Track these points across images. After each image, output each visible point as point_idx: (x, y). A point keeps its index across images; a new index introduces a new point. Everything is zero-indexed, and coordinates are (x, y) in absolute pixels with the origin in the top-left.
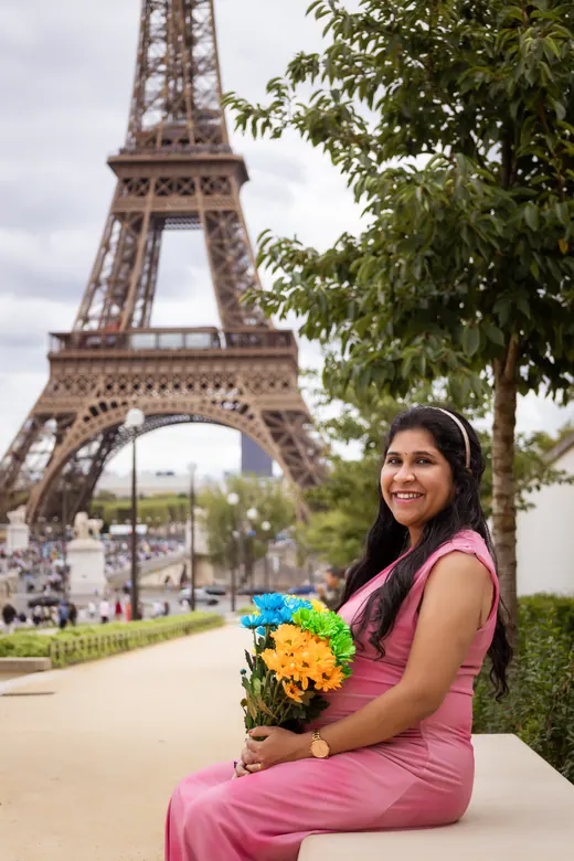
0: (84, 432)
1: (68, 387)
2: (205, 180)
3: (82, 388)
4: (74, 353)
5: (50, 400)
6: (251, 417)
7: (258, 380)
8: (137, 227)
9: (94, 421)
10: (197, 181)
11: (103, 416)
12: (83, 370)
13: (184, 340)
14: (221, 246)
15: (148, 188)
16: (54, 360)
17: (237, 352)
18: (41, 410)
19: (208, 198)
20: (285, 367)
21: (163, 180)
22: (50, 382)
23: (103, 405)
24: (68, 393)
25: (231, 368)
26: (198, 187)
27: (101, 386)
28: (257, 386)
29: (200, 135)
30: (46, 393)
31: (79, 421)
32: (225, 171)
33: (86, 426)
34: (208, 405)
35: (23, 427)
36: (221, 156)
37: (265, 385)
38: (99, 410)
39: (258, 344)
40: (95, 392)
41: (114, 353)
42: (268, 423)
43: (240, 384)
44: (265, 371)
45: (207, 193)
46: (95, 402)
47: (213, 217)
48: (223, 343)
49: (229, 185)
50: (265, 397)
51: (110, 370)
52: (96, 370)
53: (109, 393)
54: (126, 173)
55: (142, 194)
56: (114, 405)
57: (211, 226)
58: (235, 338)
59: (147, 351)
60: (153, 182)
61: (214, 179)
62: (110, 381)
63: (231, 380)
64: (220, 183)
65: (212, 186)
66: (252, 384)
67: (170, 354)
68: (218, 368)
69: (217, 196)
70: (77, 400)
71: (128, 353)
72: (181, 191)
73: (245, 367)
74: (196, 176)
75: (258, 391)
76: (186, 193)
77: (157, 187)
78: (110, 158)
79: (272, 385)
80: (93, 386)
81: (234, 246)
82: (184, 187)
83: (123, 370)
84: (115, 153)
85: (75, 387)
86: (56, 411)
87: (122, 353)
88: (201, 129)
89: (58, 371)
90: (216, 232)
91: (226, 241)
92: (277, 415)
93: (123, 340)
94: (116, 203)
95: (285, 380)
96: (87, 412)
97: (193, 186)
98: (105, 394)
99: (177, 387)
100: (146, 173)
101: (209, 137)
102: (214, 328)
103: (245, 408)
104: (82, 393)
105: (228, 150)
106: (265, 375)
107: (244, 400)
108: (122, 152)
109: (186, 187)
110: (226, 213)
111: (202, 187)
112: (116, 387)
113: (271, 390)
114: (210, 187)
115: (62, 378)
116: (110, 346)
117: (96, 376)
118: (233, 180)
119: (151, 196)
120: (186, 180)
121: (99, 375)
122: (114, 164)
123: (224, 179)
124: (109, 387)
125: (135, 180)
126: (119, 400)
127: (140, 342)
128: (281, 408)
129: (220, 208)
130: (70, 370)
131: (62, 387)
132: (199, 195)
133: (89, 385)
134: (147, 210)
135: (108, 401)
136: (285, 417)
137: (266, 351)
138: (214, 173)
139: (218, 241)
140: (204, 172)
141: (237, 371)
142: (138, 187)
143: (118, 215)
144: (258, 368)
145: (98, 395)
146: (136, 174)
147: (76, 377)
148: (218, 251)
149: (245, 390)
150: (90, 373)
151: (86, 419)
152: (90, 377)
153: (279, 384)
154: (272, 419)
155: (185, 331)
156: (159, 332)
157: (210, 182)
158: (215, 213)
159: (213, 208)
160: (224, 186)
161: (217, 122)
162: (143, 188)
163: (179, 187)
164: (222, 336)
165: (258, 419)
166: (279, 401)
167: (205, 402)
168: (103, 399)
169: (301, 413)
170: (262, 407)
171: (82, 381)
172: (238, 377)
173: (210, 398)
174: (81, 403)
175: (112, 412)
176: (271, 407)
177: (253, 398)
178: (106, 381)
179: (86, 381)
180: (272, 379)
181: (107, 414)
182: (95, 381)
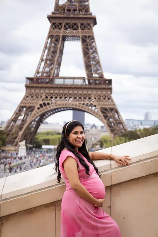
0: (38, 113)
1: (32, 97)
2: (82, 24)
3: (37, 97)
4: (35, 85)
5: (26, 101)
7: (99, 96)
8: (57, 40)
9: (41, 109)
10: (79, 25)
11: (44, 107)
12: (37, 91)
13: (74, 81)
14: (87, 49)
15: (62, 27)
16: (27, 87)
17: (92, 86)
18: (22, 105)
19: (83, 31)
20: (109, 92)
21: (67, 24)
22: (26, 95)
23: (44, 103)
24: (32, 99)
25: (90, 92)
26: (79, 27)
27: (44, 97)
28: (99, 99)
29: (80, 8)
30: (24, 99)
31: (36, 109)
32: (89, 22)
33: (38, 111)
34: (81, 105)
35: (16, 111)
36: (88, 16)
37: (102, 99)
38: (43, 105)
39: (99, 84)
40: (42, 99)
41: (49, 85)
42: (103, 112)
43: (93, 98)
44: (102, 93)
45: (83, 29)
46: (42, 103)
47: (85, 38)
48: (87, 83)
49: (91, 27)
50: (100, 103)
51: (47, 91)
52: (42, 91)
53: (46, 99)
54: (54, 21)
55: (60, 29)
56: (48, 104)
57: (84, 41)
58: (91, 81)
59: (60, 85)
60: (63, 24)
61: (85, 24)
62: (47, 95)
63: (90, 96)
64: (87, 25)
65: (84, 27)
66: (97, 98)
67: (68, 86)
68: (85, 92)
69: (86, 30)
70: (35, 101)
71: (54, 86)
72: (73, 28)
73: (95, 92)
74: (79, 23)
75: (99, 101)
76: (75, 29)
77: (65, 26)
78: (48, 15)
79: (104, 99)
80: (41, 97)
81: (92, 49)
82: (74, 27)
83: (52, 91)
84: (50, 14)
85: (35, 97)
86: (28, 105)
87: (51, 86)
88: (81, 6)
89: (29, 91)
90: (85, 43)
91: (89, 47)
92: (106, 109)
93: (52, 81)
94: (50, 32)
95: (109, 97)
96: (39, 106)
97: (78, 27)
98: (45, 100)
99: (80, 98)
100: (61, 21)
101: (83, 9)
102: (84, 78)
104: (37, 99)
105: (91, 14)
106: (102, 95)
107: (94, 104)
108: (53, 13)
109: (75, 27)
110: (89, 36)
111: (81, 27)
112: (49, 97)
113: (104, 101)
114: (83, 27)
115: (30, 93)
116: (47, 83)
117: (42, 94)
118: (92, 25)
119: (62, 30)
120: (75, 24)
121: (43, 93)
122: (50, 18)
123: (89, 24)
124: (47, 97)
125: (57, 24)
126: (50, 102)
127: (58, 82)
128: (107, 107)
129: (87, 35)
130: (33, 91)
131: (30, 97)
132: (80, 30)
133: (39, 97)
134: (61, 35)
135: (46, 102)
136: (109, 110)
137: (102, 86)
138: (85, 22)
139: (86, 47)
140: (82, 22)
141: (92, 94)
142: (58, 26)
143: (50, 36)
144: (99, 92)
145: (43, 100)
146: (57, 22)
147: (35, 94)
148: (86, 50)
150: (40, 92)
151: (39, 108)
152: (40, 94)
153: (106, 98)
154: (104, 111)
155: (74, 78)
156: (64, 78)
157: (84, 25)
158: (85, 36)
159: (85, 35)
160: (89, 27)
161: (86, 3)
162: (60, 26)
163: (73, 27)
164: (87, 81)
165: (99, 110)
166: (107, 104)
167: (80, 104)
168: (44, 101)
169: (115, 109)
170: (100, 106)
171: (37, 95)
172: (92, 95)
173: (82, 102)
174: (37, 103)
175: (47, 106)
176: (104, 106)
177: (98, 103)
178: (45, 95)
179: (39, 95)
180: (104, 97)
181: (46, 107)
182: (42, 95)
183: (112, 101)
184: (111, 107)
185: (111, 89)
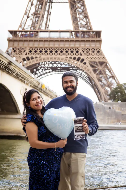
1: (15, 51)
3: (21, 51)
4: (18, 38)
6: (85, 63)
7: (88, 50)
11: (27, 61)
12: (21, 45)
13: (60, 35)
16: (9, 40)
17: (80, 39)
20: (98, 44)
23: (28, 58)
24: (15, 53)
27: (27, 51)
28: (87, 52)
34: (68, 59)
37: (90, 52)
38: (26, 59)
41: (33, 38)
42: (92, 66)
43: (81, 51)
44: (90, 46)
46: (25, 57)
50: (89, 56)
51: (31, 44)
52: (26, 45)
53: (30, 54)
56: (32, 58)
62: (31, 49)
63: (77, 50)
66: (85, 51)
67: (54, 40)
68: (72, 45)
70: (18, 56)
71: (39, 39)
73: (82, 45)
75: (88, 54)
79: (93, 52)
80: (24, 51)
83: (36, 45)
85: (17, 51)
87: (36, 39)
89: (11, 45)
95: (98, 50)
96: (21, 60)
103: (83, 60)
104: (20, 53)
106: (90, 48)
107: (82, 57)
112: (33, 51)
113: (93, 54)
115: (13, 47)
121: (27, 47)
124: (30, 51)
126: (34, 56)
128: (97, 60)
130: (16, 45)
133: (23, 51)
135: (30, 57)
141: (80, 47)
144: (88, 45)
145: (26, 54)
147: (18, 48)
149: (82, 53)
150: (23, 46)
153: (96, 52)
155: (60, 32)
164: (74, 33)
165: (88, 64)
166: (96, 58)
167: (67, 57)
168: (28, 55)
169: (105, 62)
170: (89, 60)
171: (20, 49)
172: (80, 49)
173: (69, 56)
174: (19, 57)
175: (31, 60)
176: (93, 60)
177: (86, 56)
178: (29, 49)
179: (22, 49)
180: (93, 50)
181: (29, 61)
182: (25, 49)
183: (102, 54)
184: (101, 60)
185: (100, 41)
